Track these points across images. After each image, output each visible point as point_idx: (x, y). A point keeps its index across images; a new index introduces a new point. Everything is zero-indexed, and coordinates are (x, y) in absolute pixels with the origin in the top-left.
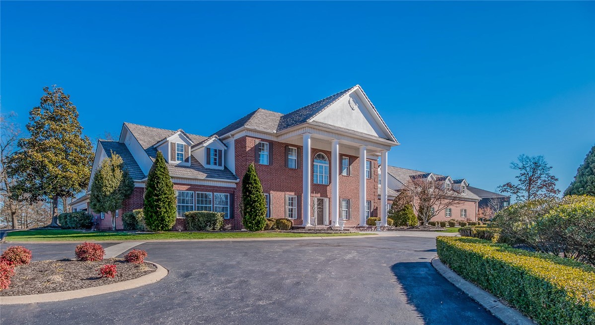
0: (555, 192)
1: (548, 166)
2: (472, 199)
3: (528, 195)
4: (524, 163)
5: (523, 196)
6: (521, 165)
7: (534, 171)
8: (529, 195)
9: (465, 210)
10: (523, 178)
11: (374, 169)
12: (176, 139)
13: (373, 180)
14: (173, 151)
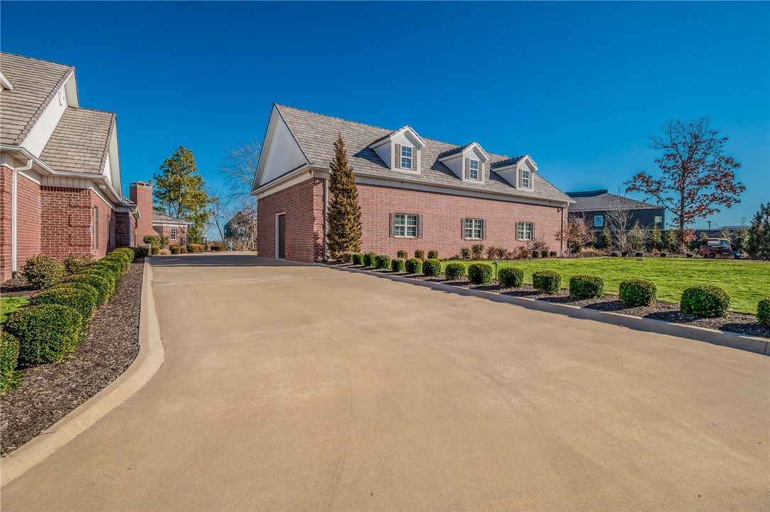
0: (733, 189)
1: (718, 137)
2: (550, 201)
3: (680, 198)
4: (674, 136)
5: (670, 199)
6: (667, 141)
7: (692, 150)
8: (683, 198)
9: (531, 226)
10: (671, 163)
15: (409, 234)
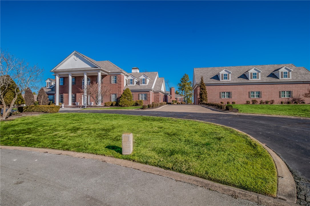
9: (290, 92)
11: (118, 79)
12: (48, 81)
13: (118, 84)
14: (47, 84)
15: (227, 97)
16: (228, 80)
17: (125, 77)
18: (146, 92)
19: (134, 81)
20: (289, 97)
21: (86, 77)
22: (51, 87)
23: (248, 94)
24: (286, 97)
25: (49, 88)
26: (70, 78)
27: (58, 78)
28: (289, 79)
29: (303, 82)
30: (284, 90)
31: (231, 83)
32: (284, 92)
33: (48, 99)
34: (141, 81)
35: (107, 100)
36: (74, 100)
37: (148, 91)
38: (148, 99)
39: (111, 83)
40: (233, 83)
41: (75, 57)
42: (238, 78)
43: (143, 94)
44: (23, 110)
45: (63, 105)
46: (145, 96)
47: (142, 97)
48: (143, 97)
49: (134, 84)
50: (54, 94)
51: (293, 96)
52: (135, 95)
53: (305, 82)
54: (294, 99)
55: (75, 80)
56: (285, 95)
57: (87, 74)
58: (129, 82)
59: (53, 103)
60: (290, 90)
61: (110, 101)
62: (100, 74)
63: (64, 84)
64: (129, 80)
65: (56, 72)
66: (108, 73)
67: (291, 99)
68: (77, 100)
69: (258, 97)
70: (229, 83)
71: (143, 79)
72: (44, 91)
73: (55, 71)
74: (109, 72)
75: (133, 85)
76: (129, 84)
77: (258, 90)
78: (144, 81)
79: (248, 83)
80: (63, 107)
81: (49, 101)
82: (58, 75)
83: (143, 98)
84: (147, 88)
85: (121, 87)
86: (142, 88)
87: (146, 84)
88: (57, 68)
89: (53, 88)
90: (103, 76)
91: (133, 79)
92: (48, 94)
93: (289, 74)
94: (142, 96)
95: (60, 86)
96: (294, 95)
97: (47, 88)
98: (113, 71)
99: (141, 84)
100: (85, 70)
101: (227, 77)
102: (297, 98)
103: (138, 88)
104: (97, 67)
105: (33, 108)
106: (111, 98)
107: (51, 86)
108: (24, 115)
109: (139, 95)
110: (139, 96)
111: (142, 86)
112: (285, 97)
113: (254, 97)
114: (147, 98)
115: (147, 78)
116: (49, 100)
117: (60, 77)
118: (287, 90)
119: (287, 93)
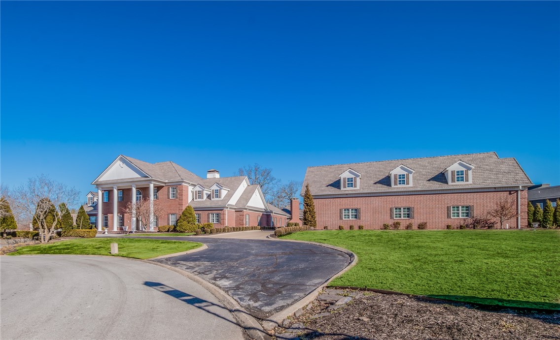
11: (179, 191)
12: (90, 196)
13: (178, 199)
14: (89, 201)
16: (355, 188)
17: (190, 188)
18: (218, 211)
19: (202, 194)
20: (467, 216)
21: (134, 190)
22: (94, 205)
23: (389, 212)
24: (460, 217)
25: (91, 206)
26: (115, 192)
27: (100, 193)
28: (468, 185)
29: (495, 188)
30: (456, 203)
31: (359, 194)
32: (458, 207)
33: (89, 221)
34: (213, 193)
35: (163, 223)
36: (122, 223)
37: (221, 209)
38: (221, 221)
39: (169, 198)
40: (363, 193)
41: (121, 163)
42: (375, 183)
43: (215, 214)
44: (61, 235)
45: (106, 230)
46: (218, 217)
47: (213, 220)
48: (215, 218)
49: (202, 198)
50: (96, 215)
51: (475, 215)
52: (204, 214)
53: (498, 188)
54: (475, 221)
55: (123, 194)
56: (458, 213)
57: (136, 185)
58: (196, 194)
59: (95, 227)
60: (468, 204)
61: (168, 224)
62: (152, 186)
63: (109, 200)
64: (196, 191)
65: (98, 185)
66: (165, 183)
67: (470, 221)
68: (125, 224)
69: (408, 217)
70: (356, 194)
71: (216, 190)
72: (84, 211)
73: (97, 183)
74: (166, 181)
75: (202, 200)
76: (196, 199)
77: (408, 206)
78: (217, 194)
79: (389, 192)
80: (106, 233)
81: (91, 225)
82: (101, 188)
83: (215, 220)
84: (220, 204)
85: (182, 203)
86: (213, 205)
87: (220, 197)
88: (99, 179)
89: (95, 207)
90: (158, 189)
91: (201, 190)
92: (90, 215)
93: (467, 175)
94: (213, 217)
95: (103, 203)
96: (478, 213)
97: (89, 205)
98: (172, 180)
99: (213, 198)
100: (133, 182)
101: (353, 182)
102: (482, 218)
103: (208, 204)
104: (148, 177)
105: (71, 233)
106: (168, 219)
107: (93, 203)
108: (62, 239)
109: (208, 214)
110: (208, 218)
111: (215, 202)
112: (458, 216)
113: (400, 217)
114: (219, 219)
115: (221, 189)
116: (91, 223)
117: (105, 191)
118: (462, 204)
119: (463, 209)
